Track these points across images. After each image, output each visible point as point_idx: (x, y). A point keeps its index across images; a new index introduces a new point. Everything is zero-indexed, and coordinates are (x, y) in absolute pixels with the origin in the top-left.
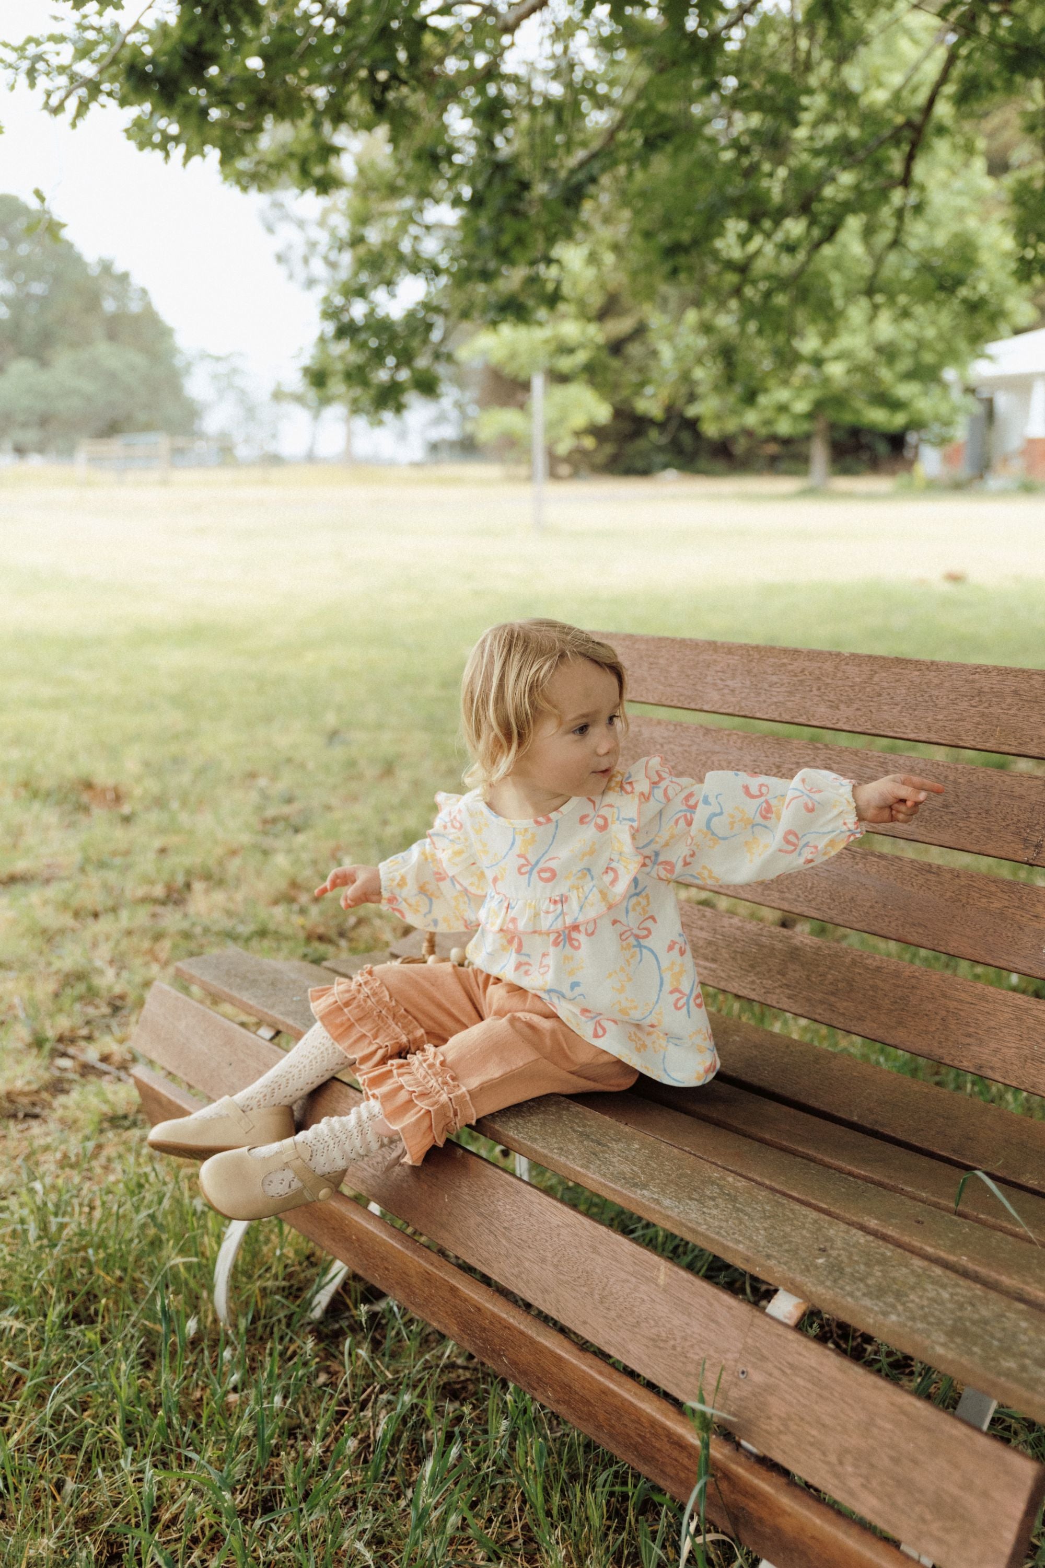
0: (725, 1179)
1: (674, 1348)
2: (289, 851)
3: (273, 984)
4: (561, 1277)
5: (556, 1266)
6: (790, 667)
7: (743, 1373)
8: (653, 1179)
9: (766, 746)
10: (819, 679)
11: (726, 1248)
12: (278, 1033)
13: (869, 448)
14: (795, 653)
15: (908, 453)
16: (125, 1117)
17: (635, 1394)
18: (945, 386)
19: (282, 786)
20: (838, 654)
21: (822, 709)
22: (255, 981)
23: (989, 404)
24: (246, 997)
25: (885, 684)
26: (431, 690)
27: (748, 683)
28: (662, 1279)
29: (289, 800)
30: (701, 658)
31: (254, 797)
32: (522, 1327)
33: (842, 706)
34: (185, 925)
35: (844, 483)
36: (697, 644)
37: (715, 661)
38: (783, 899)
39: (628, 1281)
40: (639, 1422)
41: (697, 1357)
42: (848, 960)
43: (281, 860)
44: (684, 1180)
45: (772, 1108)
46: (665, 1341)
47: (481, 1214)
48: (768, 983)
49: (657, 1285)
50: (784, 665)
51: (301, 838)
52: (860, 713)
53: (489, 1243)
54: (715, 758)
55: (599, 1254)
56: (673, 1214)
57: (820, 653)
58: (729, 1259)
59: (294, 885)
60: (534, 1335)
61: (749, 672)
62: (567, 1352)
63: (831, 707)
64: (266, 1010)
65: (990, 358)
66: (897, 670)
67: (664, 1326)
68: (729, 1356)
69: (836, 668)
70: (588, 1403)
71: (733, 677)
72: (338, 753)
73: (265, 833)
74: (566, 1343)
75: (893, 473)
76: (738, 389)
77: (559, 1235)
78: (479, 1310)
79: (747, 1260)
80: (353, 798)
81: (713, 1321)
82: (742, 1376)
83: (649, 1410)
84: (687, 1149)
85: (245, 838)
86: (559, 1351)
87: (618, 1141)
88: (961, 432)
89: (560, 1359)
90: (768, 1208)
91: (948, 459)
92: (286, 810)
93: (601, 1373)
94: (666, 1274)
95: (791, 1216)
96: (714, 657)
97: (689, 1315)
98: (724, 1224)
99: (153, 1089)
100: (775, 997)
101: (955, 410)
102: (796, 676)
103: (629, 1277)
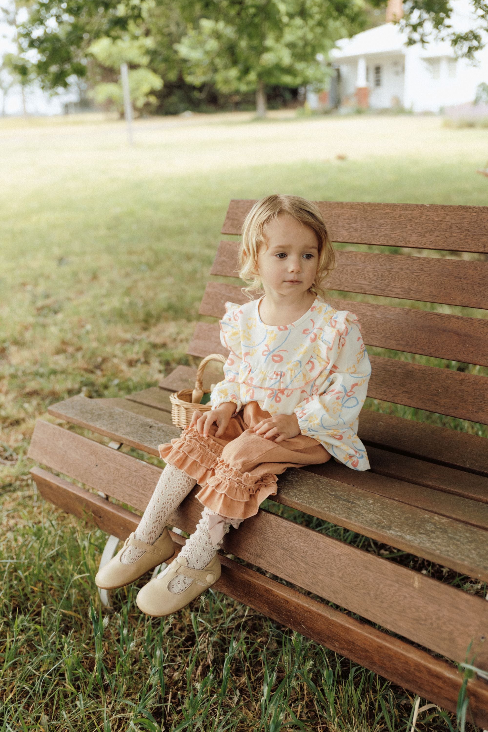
0: (433, 519)
1: (432, 624)
2: (55, 324)
3: (110, 416)
4: (346, 584)
5: (341, 578)
6: (392, 215)
7: (483, 638)
8: (391, 522)
9: (380, 260)
10: (411, 220)
11: (455, 564)
12: (121, 444)
13: (281, 96)
14: (394, 206)
15: (300, 98)
16: (10, 485)
17: (403, 648)
18: (318, 63)
19: (41, 289)
20: (422, 206)
21: (414, 237)
22: (99, 415)
23: (338, 71)
24: (98, 425)
25: (454, 222)
26: (102, 232)
27: (365, 225)
28: (416, 585)
29: (47, 296)
30: (333, 212)
31: (28, 297)
32: (320, 612)
33: (427, 235)
34: (12, 371)
35: (273, 114)
36: (330, 204)
37: (343, 213)
38: (399, 345)
39: (393, 586)
40: (407, 663)
41: (449, 630)
42: (444, 376)
43: (53, 330)
44: (410, 521)
45: (420, 464)
46: (425, 620)
47: (284, 549)
48: (394, 391)
49: (414, 588)
50: (387, 213)
51: (60, 316)
52: (438, 238)
53: (292, 565)
54: (348, 268)
55: (370, 570)
56: (416, 543)
57: (410, 206)
58: (458, 570)
59: (64, 343)
60: (329, 616)
61: (365, 219)
62: (353, 625)
63: (420, 236)
64: (113, 433)
65: (339, 48)
66: (460, 213)
67: (422, 611)
68: (471, 628)
69: (421, 213)
70: (366, 651)
71: (356, 222)
72: (65, 269)
73: (39, 315)
74: (351, 620)
75: (294, 107)
76: (241, 66)
77: (340, 560)
78: (287, 601)
79: (472, 570)
80: (81, 293)
81: (457, 608)
82: (483, 640)
83: (415, 658)
84: (397, 499)
85: (31, 320)
86: (347, 625)
87: (359, 499)
88: (327, 86)
89: (348, 629)
90: (468, 535)
91: (321, 99)
92: (48, 302)
93: (378, 637)
94: (419, 581)
95: (484, 539)
96: (343, 211)
97: (439, 605)
98: (448, 549)
99: (45, 480)
100: (399, 398)
101: (324, 75)
102: (395, 219)
103: (393, 583)
